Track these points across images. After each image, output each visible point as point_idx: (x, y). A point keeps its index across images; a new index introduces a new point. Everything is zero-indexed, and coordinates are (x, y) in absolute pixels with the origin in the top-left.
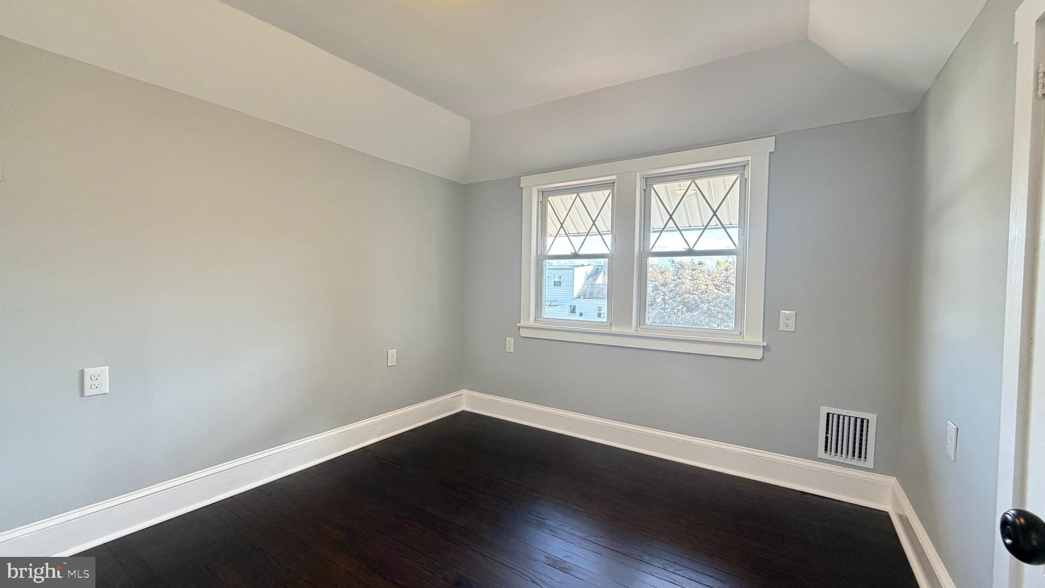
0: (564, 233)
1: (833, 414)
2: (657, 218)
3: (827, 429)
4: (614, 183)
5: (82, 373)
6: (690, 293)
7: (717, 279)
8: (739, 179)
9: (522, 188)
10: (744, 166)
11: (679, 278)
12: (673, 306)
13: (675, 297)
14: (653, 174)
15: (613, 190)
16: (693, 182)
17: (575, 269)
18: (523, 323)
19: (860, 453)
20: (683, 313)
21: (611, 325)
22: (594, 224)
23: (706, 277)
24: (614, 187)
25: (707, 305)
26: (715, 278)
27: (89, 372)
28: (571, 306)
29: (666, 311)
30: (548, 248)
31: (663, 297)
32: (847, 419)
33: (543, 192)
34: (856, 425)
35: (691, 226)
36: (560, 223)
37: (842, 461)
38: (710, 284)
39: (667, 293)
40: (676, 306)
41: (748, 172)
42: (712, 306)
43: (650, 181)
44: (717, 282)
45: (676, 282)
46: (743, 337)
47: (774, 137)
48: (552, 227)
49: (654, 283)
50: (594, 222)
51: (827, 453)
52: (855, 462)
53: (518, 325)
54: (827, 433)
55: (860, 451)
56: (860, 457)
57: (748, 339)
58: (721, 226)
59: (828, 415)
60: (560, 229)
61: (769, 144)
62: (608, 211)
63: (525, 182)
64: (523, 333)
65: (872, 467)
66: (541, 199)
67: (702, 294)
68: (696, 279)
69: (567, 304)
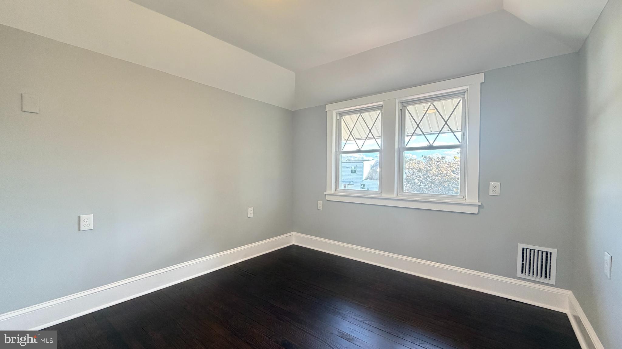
0: (353, 138)
1: (527, 249)
2: (410, 127)
3: (523, 258)
4: (382, 106)
5: (79, 217)
6: (436, 176)
7: (453, 167)
8: (461, 101)
9: (327, 111)
10: (465, 92)
11: (429, 167)
12: (425, 184)
13: (426, 178)
14: (406, 100)
15: (382, 111)
16: (432, 103)
17: (364, 162)
18: (328, 192)
19: (546, 274)
20: (432, 188)
21: (381, 193)
22: (370, 132)
23: (446, 166)
24: (382, 109)
25: (447, 183)
26: (452, 166)
27: (83, 217)
28: (362, 185)
29: (421, 187)
30: (343, 146)
31: (419, 178)
32: (536, 252)
33: (339, 113)
34: (542, 256)
35: (431, 132)
36: (350, 131)
37: (533, 279)
38: (449, 170)
39: (421, 176)
40: (427, 184)
41: (467, 97)
42: (450, 184)
43: (404, 104)
44: (453, 169)
45: (427, 169)
46: (465, 200)
47: (483, 73)
48: (345, 134)
49: (413, 170)
50: (370, 130)
51: (523, 274)
52: (543, 280)
53: (325, 193)
54: (523, 261)
55: (546, 273)
56: (546, 277)
57: (468, 201)
58: (451, 131)
59: (523, 249)
60: (350, 135)
61: (481, 77)
62: (379, 123)
63: (328, 108)
64: (328, 198)
65: (554, 284)
66: (338, 118)
67: (443, 176)
68: (440, 167)
69: (359, 183)
